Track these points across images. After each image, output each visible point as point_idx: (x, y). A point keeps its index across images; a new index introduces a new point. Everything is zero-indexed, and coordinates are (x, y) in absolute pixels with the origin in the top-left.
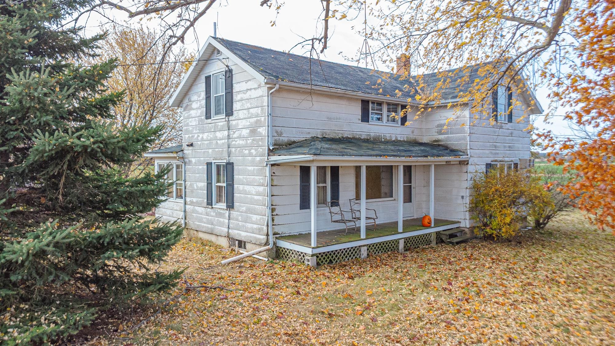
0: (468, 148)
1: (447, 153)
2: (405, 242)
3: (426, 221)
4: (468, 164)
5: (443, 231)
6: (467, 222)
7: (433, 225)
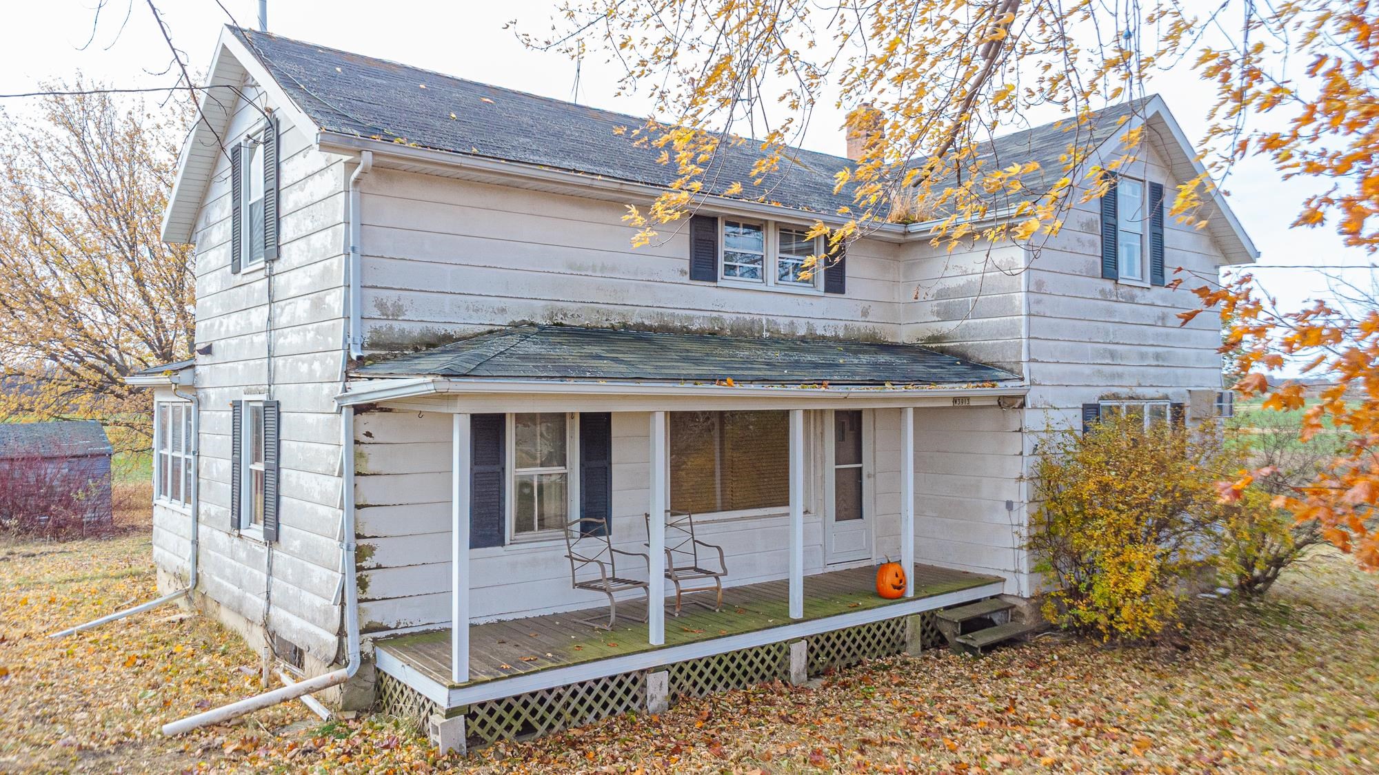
0: (1024, 358)
1: (958, 374)
2: (812, 650)
3: (889, 579)
4: (1023, 405)
5: (947, 608)
6: (1024, 579)
7: (910, 593)
